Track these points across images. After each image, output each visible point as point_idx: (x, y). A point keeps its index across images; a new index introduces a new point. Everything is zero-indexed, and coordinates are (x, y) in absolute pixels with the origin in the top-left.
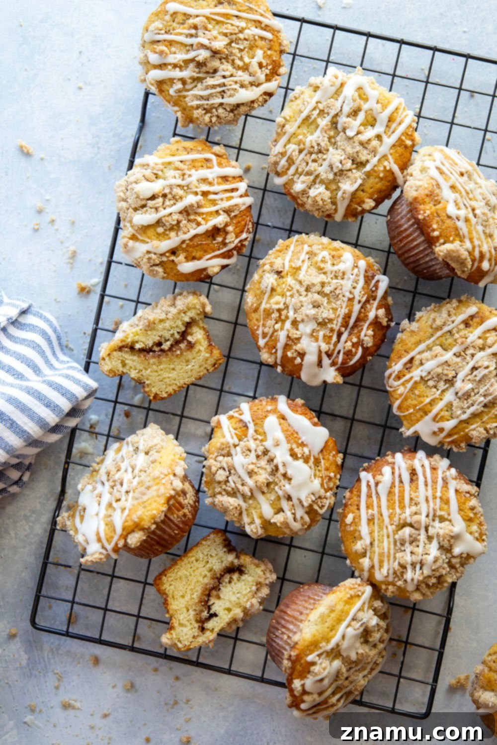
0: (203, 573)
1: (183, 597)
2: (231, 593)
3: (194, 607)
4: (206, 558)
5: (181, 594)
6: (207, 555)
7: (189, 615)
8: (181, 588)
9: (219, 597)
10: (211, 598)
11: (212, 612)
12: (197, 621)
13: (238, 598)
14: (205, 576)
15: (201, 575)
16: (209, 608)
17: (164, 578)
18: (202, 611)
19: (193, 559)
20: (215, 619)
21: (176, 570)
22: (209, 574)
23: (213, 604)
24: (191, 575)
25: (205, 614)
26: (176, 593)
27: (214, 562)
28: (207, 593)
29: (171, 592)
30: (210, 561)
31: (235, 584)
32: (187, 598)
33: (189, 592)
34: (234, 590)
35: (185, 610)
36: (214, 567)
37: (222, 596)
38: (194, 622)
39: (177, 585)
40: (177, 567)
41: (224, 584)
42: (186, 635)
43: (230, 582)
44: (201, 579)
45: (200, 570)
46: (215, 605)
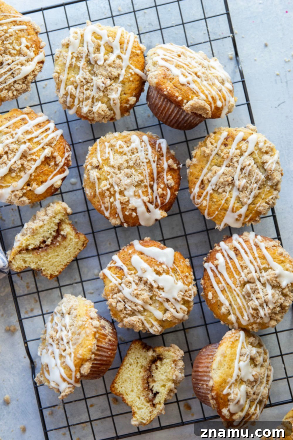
0: (138, 371)
1: (132, 391)
2: (160, 375)
3: (142, 395)
4: (135, 361)
5: (130, 390)
6: (135, 359)
7: (141, 400)
8: (129, 386)
9: (154, 381)
10: (150, 384)
11: (154, 392)
12: (148, 402)
13: (166, 376)
14: (140, 372)
15: (137, 372)
16: (152, 390)
17: (115, 385)
18: (148, 394)
19: (128, 365)
20: (158, 395)
21: (120, 377)
22: (142, 370)
23: (153, 386)
24: (131, 376)
25: (151, 395)
26: (127, 391)
27: (141, 361)
28: (146, 381)
29: (124, 391)
30: (139, 362)
31: (160, 368)
32: (135, 390)
33: (135, 386)
34: (162, 372)
35: (137, 399)
36: (143, 364)
37: (156, 379)
38: (146, 404)
39: (125, 386)
40: (120, 374)
41: (154, 371)
42: (145, 413)
43: (157, 369)
44: (138, 375)
45: (135, 370)
46: (155, 386)
